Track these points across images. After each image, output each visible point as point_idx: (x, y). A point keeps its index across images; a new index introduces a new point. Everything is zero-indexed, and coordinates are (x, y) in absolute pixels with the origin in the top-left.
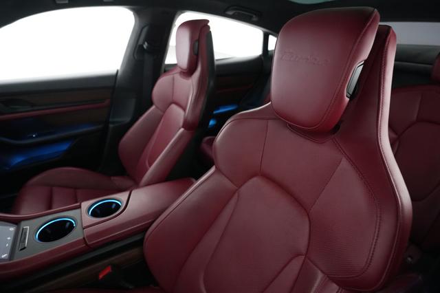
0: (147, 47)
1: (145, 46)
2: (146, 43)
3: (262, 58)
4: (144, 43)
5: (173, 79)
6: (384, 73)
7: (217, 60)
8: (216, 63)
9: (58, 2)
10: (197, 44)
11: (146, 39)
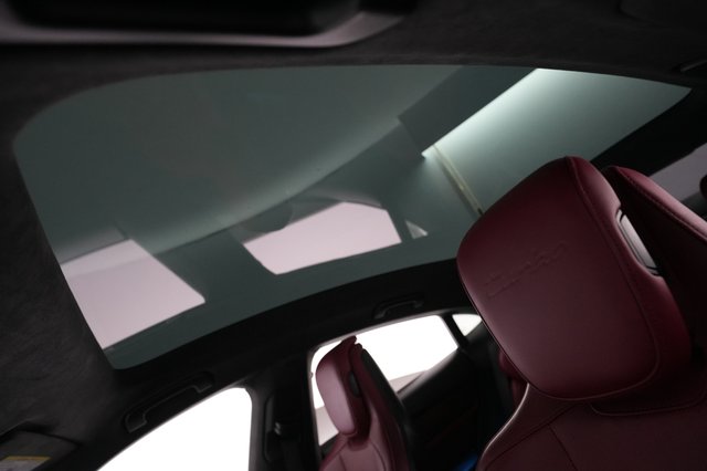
0: (281, 430)
1: (277, 431)
2: (278, 425)
3: (463, 351)
4: (274, 426)
5: (341, 460)
6: (674, 213)
7: (400, 392)
8: (400, 397)
9: (131, 431)
10: (353, 379)
11: (276, 419)
